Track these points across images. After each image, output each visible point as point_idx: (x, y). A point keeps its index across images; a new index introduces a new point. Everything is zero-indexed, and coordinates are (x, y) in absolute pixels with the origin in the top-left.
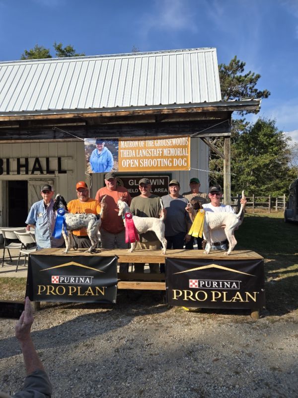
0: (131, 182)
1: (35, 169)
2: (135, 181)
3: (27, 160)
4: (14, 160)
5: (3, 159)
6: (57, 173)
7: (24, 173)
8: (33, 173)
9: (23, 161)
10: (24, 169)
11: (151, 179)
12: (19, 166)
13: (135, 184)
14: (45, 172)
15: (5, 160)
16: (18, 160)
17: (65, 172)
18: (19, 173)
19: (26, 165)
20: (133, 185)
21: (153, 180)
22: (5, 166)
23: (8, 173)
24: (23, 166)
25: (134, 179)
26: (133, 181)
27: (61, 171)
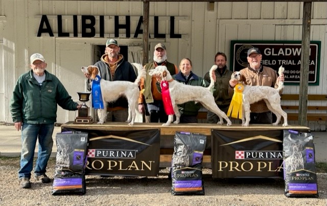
0: (267, 51)
1: (139, 31)
2: (273, 49)
3: (128, 18)
4: (110, 18)
5: (95, 16)
6: (168, 36)
7: (125, 35)
8: (136, 36)
9: (122, 21)
10: (124, 30)
11: (295, 47)
12: (118, 26)
13: (273, 54)
14: (152, 36)
15: (98, 19)
16: (117, 18)
17: (179, 36)
18: (117, 35)
19: (127, 26)
20: (270, 54)
21: (297, 49)
22: (97, 26)
23: (102, 35)
24: (122, 26)
25: (271, 47)
26: (270, 50)
27: (173, 35)
